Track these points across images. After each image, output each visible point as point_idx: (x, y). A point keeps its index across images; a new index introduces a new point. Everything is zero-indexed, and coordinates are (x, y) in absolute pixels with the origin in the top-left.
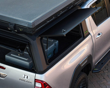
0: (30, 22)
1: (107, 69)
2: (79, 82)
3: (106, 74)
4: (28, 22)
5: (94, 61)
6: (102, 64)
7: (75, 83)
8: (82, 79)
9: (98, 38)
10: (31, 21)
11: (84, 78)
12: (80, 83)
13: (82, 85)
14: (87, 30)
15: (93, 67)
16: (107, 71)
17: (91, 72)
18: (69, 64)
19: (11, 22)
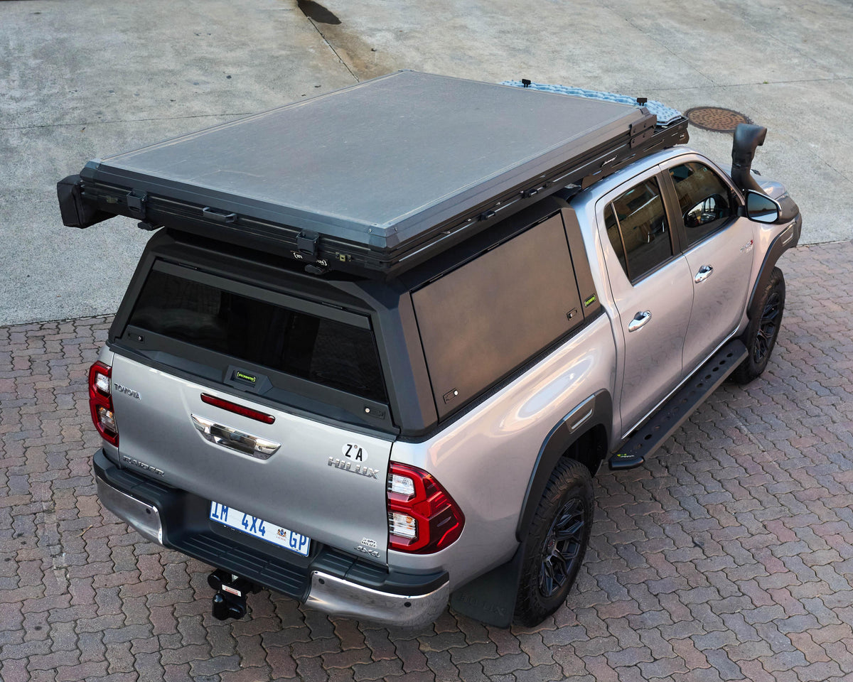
0: (378, 226)
1: (667, 467)
2: (558, 496)
3: (663, 482)
4: (371, 227)
5: (617, 421)
6: (648, 437)
7: (544, 497)
8: (572, 487)
9: (636, 329)
10: (382, 222)
11: (579, 484)
12: (564, 498)
13: (570, 512)
14: (594, 294)
15: (613, 445)
16: (666, 473)
17: (604, 462)
18: (517, 418)
19: (305, 228)
